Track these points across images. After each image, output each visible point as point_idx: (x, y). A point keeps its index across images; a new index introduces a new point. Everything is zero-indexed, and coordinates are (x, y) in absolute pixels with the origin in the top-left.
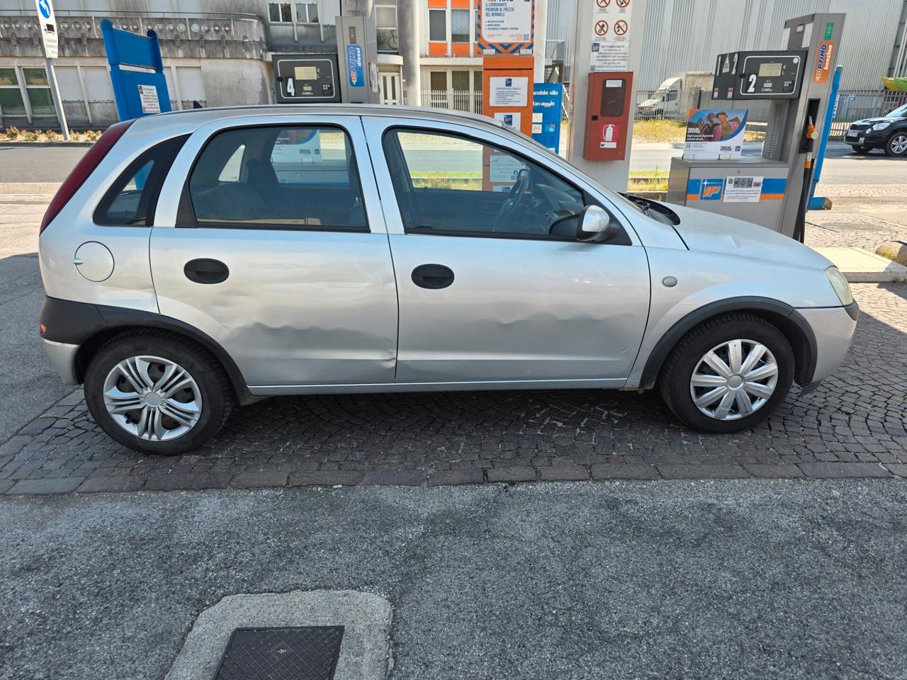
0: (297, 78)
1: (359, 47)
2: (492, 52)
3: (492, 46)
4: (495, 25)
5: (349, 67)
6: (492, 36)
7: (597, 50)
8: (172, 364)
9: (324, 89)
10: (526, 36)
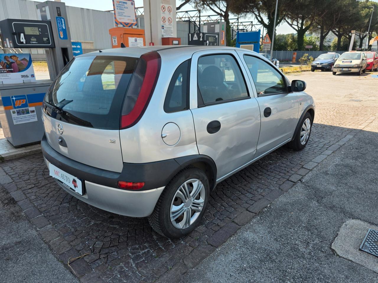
0: (26, 33)
1: (63, 18)
2: (121, 26)
3: (121, 23)
4: (120, 14)
5: (58, 29)
6: (120, 19)
7: (163, 29)
8: (196, 181)
9: (44, 40)
10: (134, 20)
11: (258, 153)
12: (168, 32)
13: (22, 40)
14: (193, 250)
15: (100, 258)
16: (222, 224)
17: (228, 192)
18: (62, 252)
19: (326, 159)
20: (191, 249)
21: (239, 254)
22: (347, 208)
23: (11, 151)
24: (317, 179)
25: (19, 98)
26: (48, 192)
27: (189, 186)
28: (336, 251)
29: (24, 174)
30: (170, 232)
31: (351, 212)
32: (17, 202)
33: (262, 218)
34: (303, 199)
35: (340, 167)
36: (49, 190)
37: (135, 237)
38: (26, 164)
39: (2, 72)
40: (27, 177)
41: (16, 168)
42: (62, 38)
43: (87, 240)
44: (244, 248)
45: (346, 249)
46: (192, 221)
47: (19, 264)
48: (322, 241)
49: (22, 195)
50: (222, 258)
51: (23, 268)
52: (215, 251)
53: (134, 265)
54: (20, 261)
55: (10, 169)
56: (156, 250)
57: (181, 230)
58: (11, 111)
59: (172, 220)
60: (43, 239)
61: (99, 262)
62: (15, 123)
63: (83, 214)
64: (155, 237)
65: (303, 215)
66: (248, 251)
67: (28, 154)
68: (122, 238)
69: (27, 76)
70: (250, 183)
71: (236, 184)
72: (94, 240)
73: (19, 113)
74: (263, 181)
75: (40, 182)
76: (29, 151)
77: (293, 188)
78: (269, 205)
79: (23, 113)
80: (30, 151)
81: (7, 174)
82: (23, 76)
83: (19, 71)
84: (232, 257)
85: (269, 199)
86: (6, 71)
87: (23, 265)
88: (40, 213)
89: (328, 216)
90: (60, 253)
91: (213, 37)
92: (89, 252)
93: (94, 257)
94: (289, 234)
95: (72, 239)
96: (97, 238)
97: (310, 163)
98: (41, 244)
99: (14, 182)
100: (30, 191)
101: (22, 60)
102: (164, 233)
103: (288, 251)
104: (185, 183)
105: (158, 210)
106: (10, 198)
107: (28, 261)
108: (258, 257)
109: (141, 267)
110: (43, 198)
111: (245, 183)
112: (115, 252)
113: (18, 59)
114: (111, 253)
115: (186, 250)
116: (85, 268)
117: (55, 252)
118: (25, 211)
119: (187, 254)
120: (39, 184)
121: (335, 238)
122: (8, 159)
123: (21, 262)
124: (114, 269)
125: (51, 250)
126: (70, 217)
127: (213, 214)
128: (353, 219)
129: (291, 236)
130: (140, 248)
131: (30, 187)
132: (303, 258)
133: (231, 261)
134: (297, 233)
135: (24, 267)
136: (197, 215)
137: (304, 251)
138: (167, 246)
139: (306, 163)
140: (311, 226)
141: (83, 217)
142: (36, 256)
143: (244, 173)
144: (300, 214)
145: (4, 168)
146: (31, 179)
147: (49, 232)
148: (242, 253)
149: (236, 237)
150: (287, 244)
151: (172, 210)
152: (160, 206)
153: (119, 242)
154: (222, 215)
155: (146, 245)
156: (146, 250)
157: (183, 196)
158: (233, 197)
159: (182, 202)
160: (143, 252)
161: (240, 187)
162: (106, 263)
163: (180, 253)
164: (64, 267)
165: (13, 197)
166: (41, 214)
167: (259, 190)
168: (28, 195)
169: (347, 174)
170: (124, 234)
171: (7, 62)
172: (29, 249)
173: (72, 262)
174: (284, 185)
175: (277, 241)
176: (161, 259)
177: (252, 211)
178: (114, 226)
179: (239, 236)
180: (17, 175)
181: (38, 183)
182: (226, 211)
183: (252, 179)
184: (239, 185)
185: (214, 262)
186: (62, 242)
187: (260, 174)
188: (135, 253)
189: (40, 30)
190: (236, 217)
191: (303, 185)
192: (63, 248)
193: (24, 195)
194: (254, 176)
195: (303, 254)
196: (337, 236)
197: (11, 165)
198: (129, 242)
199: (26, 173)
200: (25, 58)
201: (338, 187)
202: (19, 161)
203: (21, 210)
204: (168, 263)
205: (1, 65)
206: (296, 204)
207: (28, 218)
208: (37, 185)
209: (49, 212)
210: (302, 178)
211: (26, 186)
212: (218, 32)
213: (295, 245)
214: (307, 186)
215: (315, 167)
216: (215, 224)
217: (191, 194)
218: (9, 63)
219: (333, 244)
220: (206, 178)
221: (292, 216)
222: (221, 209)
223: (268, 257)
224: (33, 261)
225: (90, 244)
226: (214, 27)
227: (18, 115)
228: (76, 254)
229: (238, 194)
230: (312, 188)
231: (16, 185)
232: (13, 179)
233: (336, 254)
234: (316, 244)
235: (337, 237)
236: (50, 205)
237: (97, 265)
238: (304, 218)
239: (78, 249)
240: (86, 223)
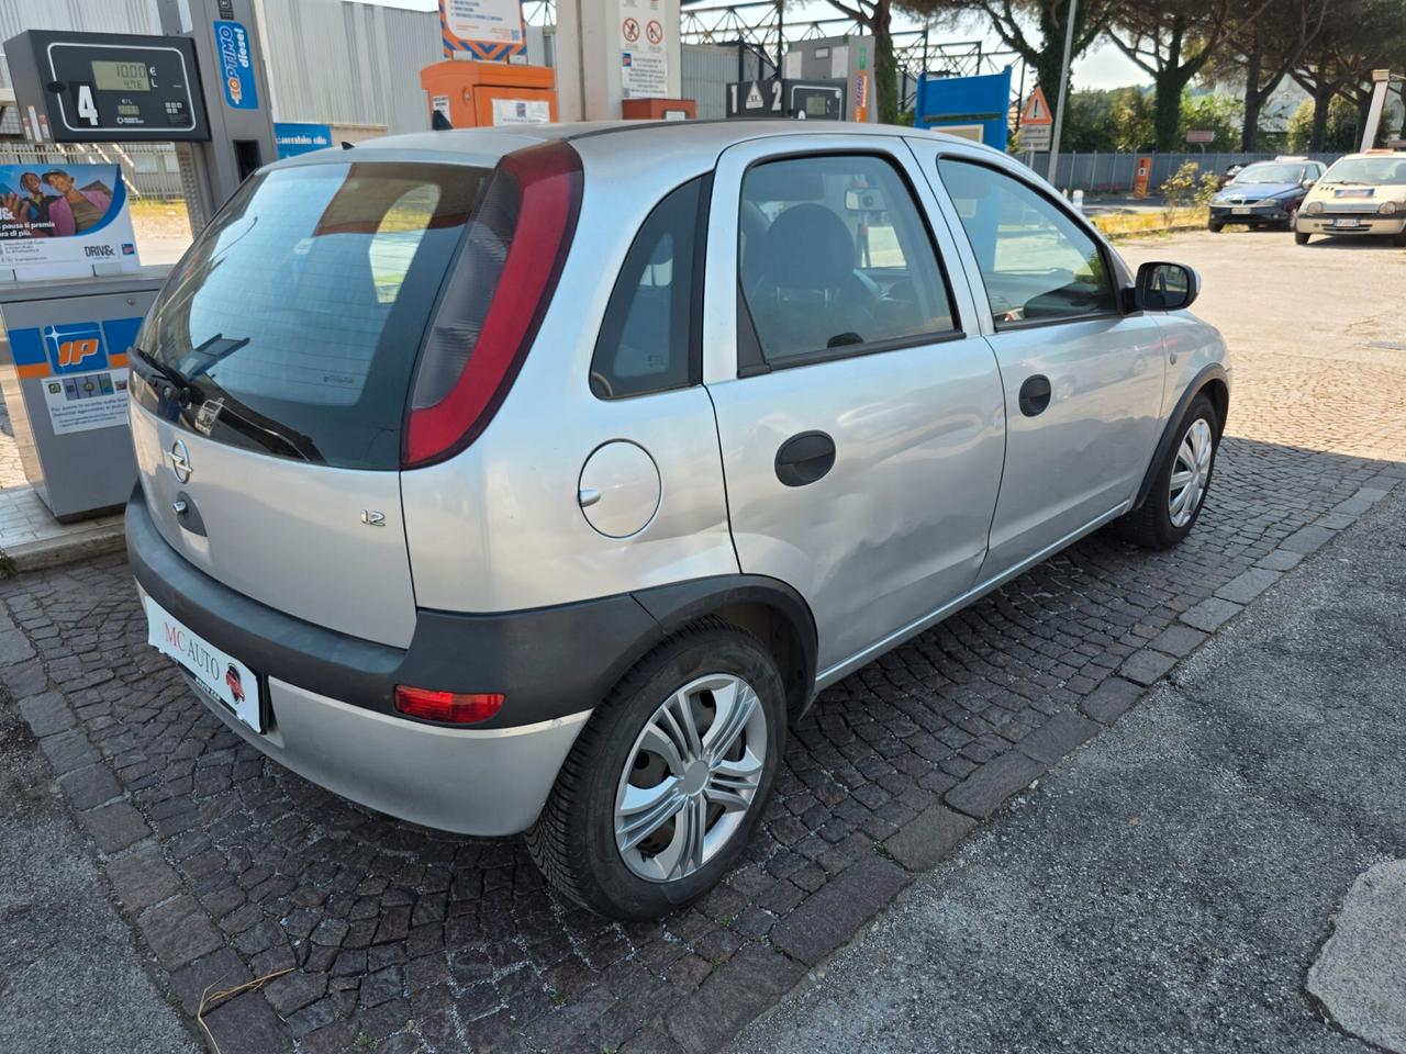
0: (101, 85)
1: (240, 27)
2: (466, 55)
3: (465, 45)
4: (467, 9)
5: (223, 69)
6: (461, 28)
7: (629, 65)
8: (730, 682)
9: (169, 111)
10: (514, 33)
11: (993, 561)
12: (648, 79)
13: (83, 113)
14: (711, 973)
15: (326, 995)
16: (837, 863)
17: (865, 720)
18: (184, 959)
19: (1275, 586)
20: (702, 968)
21: (905, 1001)
22: (1372, 804)
23: (42, 535)
24: (1237, 674)
25: (74, 332)
26: (159, 702)
27: (698, 702)
28: (1328, 1005)
29: (80, 625)
30: (615, 897)
31: (1388, 824)
32: (39, 738)
33: (1004, 839)
34: (1178, 760)
35: (1336, 625)
36: (166, 693)
37: (478, 906)
38: (94, 585)
39: (14, 233)
40: (90, 638)
41: (57, 601)
42: (237, 102)
43: (285, 913)
44: (926, 973)
45: (1374, 997)
46: (711, 847)
47: (8, 1009)
48: (1263, 957)
49: (61, 710)
50: (830, 1014)
51: (21, 1026)
52: (803, 983)
53: (461, 1033)
54: (12, 992)
55: (33, 605)
56: (557, 965)
57: (662, 887)
58: (45, 382)
59: (624, 846)
60: (116, 899)
61: (321, 1009)
62: (59, 430)
63: (284, 799)
64: (557, 908)
65: (1179, 831)
66: (940, 989)
67: (105, 546)
68: (426, 910)
69: (106, 251)
70: (957, 683)
71: (900, 688)
72: (314, 911)
73: (72, 390)
74: (1012, 678)
75: (136, 659)
76: (111, 534)
77: (1139, 712)
78: (1036, 782)
79: (90, 392)
80: (115, 537)
81: (17, 624)
82: (91, 251)
83: (78, 231)
84: (873, 1011)
85: (1036, 756)
86: (29, 229)
87: (20, 1013)
88: (119, 789)
89: (1288, 842)
90: (176, 963)
91: (821, 96)
92: (286, 965)
93: (305, 987)
94: (1121, 919)
95: (228, 904)
96: (324, 902)
97: (1211, 603)
98: (103, 920)
99: (38, 660)
100: (92, 695)
101: (87, 189)
102: (588, 902)
103: (1115, 996)
104: (681, 695)
105: (562, 808)
106: (17, 721)
107: (46, 997)
108: (985, 1019)
109: (490, 1043)
110: (140, 726)
111: (940, 682)
112: (393, 970)
113: (74, 185)
114: (375, 972)
115: (681, 971)
116: (262, 1034)
117: (155, 960)
118: (64, 780)
119: (685, 993)
120: (132, 668)
121: (1320, 943)
122: (30, 567)
123: (18, 996)
124: (381, 1044)
125: (141, 948)
126: (229, 809)
127: (802, 816)
128: (1397, 857)
129: (1130, 926)
130: (496, 954)
131: (97, 679)
132: (1183, 1031)
133: (870, 1031)
134: (1154, 913)
135: (24, 1021)
136: (731, 821)
137: (1188, 1000)
138: (604, 950)
139: (1194, 601)
140: (1216, 885)
141: (282, 810)
142: (76, 974)
143: (934, 639)
144: (1168, 828)
145: (10, 601)
146: (103, 646)
147: (144, 870)
148: (915, 997)
149: (892, 921)
150: (1109, 966)
151: (623, 808)
152: (569, 789)
153: (411, 927)
154: (838, 821)
155: (520, 941)
156: (517, 967)
157: (672, 746)
158: (888, 744)
159: (667, 773)
160: (505, 972)
161: (918, 700)
162: (350, 1017)
163: (654, 988)
164: (180, 1029)
165: (27, 718)
166: (122, 794)
167: (995, 715)
168: (83, 713)
169: (1365, 652)
170: (435, 890)
171: (31, 195)
172: (57, 942)
173: (217, 1007)
174: (1100, 698)
175: (1068, 945)
176: (576, 1009)
177: (962, 809)
178: (397, 853)
179: (907, 916)
180: (53, 631)
181: (128, 664)
182: (855, 803)
183: (969, 667)
184: (913, 692)
185: (797, 1033)
186: (189, 914)
187: (1001, 646)
188: (471, 978)
189: (152, 71)
190: (897, 832)
191: (1181, 699)
192: (188, 944)
193: (69, 712)
194: (978, 654)
195: (1181, 1013)
196: (1329, 937)
197: (39, 588)
198: (452, 928)
199: (89, 621)
200: (98, 182)
201: (1330, 712)
202: (70, 573)
203: (50, 775)
204: (603, 1030)
205: (11, 209)
206: (1149, 781)
207: (70, 810)
208: (123, 671)
209: (152, 786)
210: (1175, 666)
211: (82, 677)
212: (845, 75)
213: (1147, 967)
214: (1196, 702)
215: (1230, 621)
216: (809, 860)
217: (707, 740)
218: (38, 200)
219: (1313, 971)
220: (770, 669)
221: (1132, 835)
222: (833, 795)
223: (1029, 1023)
224: (63, 993)
225: (294, 927)
226: (830, 57)
227: (69, 399)
228: (235, 972)
229: (906, 729)
230: (1218, 713)
231: (46, 671)
232: (36, 647)
233: (1327, 1020)
234: (1237, 969)
235: (1330, 941)
236: (159, 754)
237: (315, 1024)
238: (1186, 846)
239: (247, 948)
240: (290, 838)
